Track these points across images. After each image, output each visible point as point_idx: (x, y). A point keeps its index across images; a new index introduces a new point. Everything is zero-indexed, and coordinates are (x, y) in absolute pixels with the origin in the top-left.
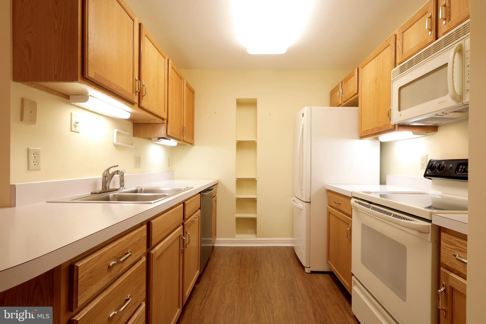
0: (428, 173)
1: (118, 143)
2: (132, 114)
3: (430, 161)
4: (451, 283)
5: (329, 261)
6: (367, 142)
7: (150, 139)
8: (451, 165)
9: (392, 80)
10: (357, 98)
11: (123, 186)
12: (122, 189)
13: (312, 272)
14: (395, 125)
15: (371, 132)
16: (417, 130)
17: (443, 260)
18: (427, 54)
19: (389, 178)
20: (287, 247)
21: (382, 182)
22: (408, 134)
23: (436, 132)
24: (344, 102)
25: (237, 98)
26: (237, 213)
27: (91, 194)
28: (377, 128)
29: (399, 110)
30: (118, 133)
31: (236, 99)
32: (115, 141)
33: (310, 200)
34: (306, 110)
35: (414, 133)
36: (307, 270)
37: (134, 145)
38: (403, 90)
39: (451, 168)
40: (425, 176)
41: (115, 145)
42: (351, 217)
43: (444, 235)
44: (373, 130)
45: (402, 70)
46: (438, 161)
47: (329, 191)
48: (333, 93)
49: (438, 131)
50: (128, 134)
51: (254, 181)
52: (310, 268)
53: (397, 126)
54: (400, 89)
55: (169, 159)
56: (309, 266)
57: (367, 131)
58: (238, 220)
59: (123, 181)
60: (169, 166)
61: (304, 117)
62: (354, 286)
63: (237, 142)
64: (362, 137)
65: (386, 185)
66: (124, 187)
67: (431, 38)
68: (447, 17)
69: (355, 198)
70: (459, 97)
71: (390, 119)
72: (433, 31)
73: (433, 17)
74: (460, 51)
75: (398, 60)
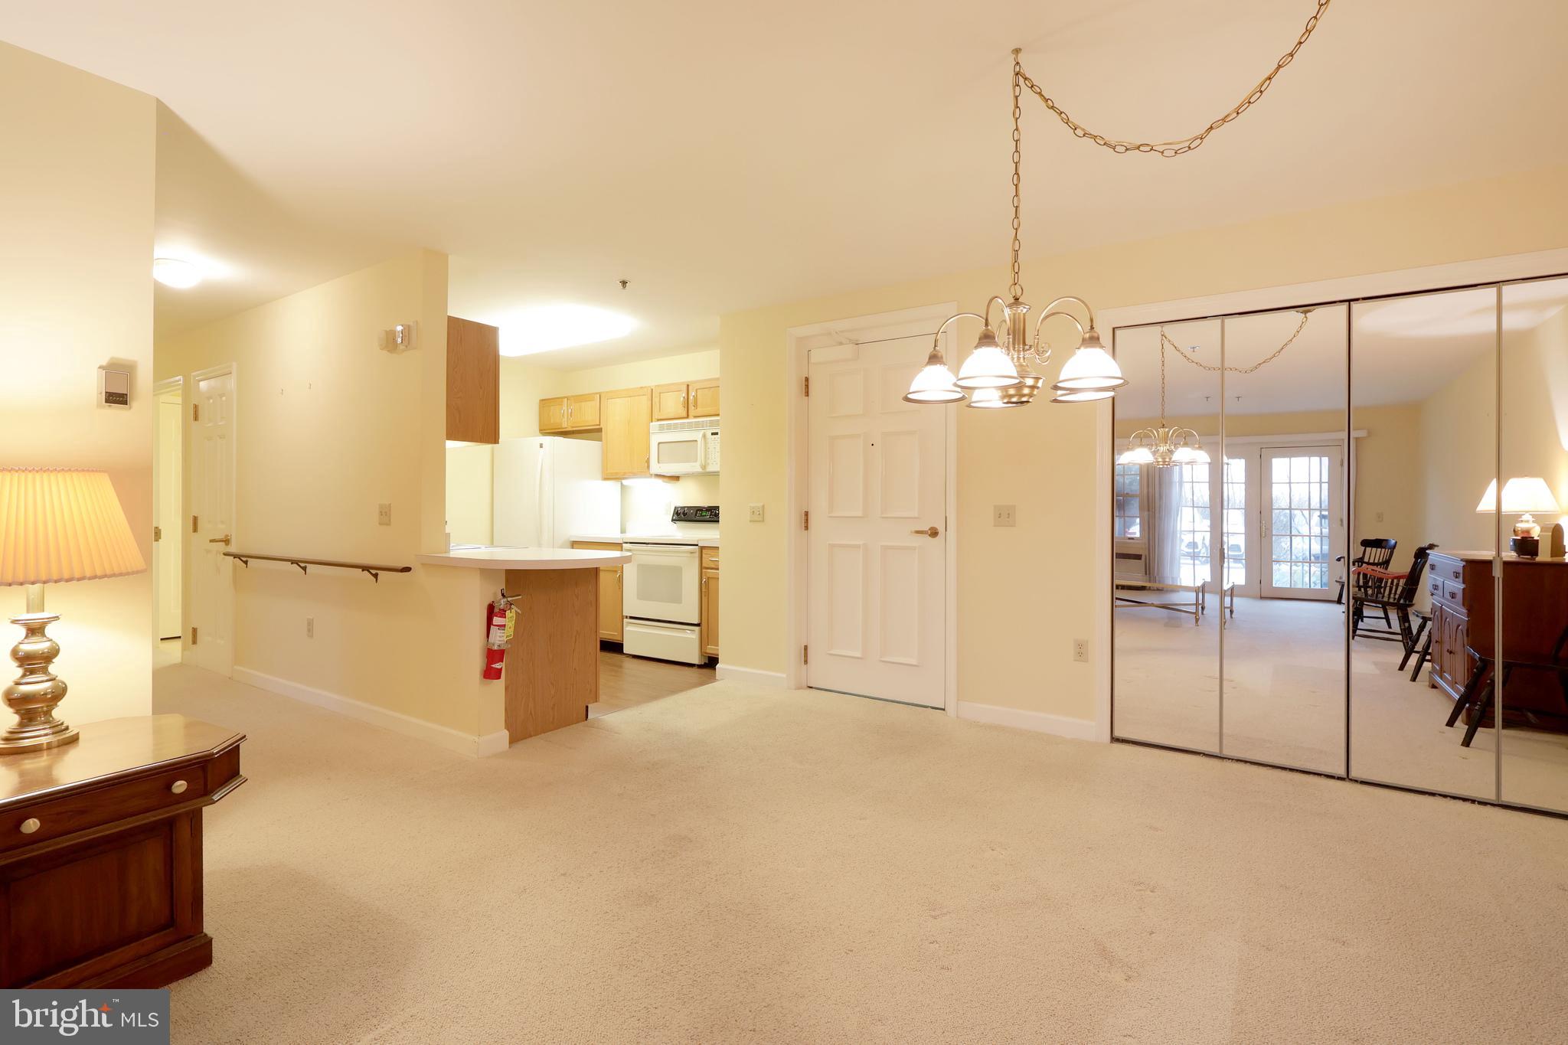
0: (674, 517)
3: (675, 507)
4: (708, 575)
6: (609, 483)
9: (649, 432)
10: (600, 427)
14: (651, 473)
15: (622, 475)
16: (665, 480)
17: (704, 565)
18: (682, 425)
21: (623, 531)
22: (659, 481)
23: (678, 482)
24: (573, 427)
28: (630, 472)
29: (658, 462)
34: (546, 440)
38: (661, 446)
39: (692, 514)
40: (673, 520)
43: (703, 550)
45: (661, 428)
46: (682, 508)
48: (545, 403)
49: (680, 482)
53: (653, 474)
54: (659, 443)
57: (617, 473)
61: (542, 449)
62: (627, 626)
64: (606, 479)
67: (685, 415)
68: (696, 406)
69: (627, 543)
70: (704, 467)
71: (648, 467)
72: (686, 409)
73: (686, 398)
74: (704, 436)
75: (656, 416)
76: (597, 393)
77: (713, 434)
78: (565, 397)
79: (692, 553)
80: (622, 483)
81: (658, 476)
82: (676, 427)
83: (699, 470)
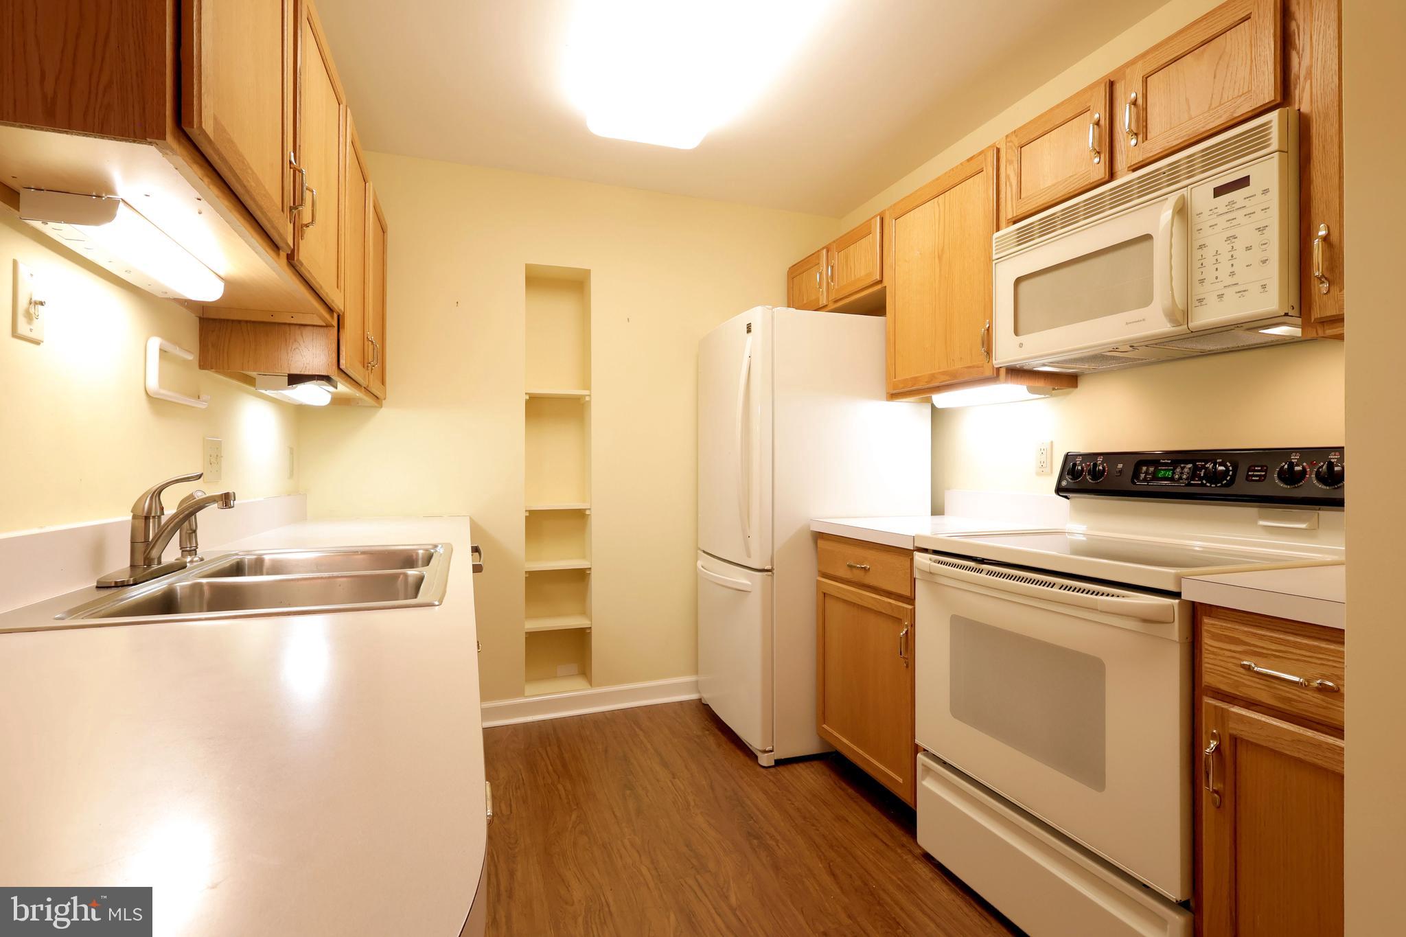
0: (1064, 483)
1: (162, 391)
2: (229, 284)
3: (1067, 456)
4: (1234, 728)
5: (825, 726)
6: (904, 407)
7: (250, 381)
8: (1120, 466)
9: (994, 258)
10: (883, 292)
11: (193, 552)
12: (191, 562)
13: (779, 763)
14: (998, 369)
15: (928, 382)
16: (1040, 384)
17: (1208, 679)
18: (1093, 208)
19: (951, 500)
20: (681, 703)
21: (937, 510)
22: (1017, 390)
23: (1071, 389)
24: (837, 301)
25: (528, 262)
26: (529, 617)
27: (97, 587)
28: (944, 373)
29: (1016, 333)
30: (163, 352)
31: (528, 267)
32: (153, 383)
33: (772, 564)
34: (756, 315)
35: (1032, 390)
36: (765, 760)
37: (203, 397)
38: (1024, 286)
39: (1121, 471)
40: (1059, 490)
41: (152, 398)
42: (911, 600)
43: (1208, 623)
44: (932, 377)
45: (1024, 237)
46: (1088, 458)
47: (819, 536)
48: (797, 273)
49: (1078, 388)
50: (190, 357)
51: (579, 517)
52: (771, 751)
53: (1003, 372)
54: (1018, 281)
55: (291, 450)
56: (770, 748)
57: (915, 379)
58: (533, 638)
59: (195, 531)
60: (291, 475)
61: (750, 334)
62: (923, 779)
63: (528, 398)
64: (893, 396)
65: (943, 514)
66: (196, 554)
67: (1100, 172)
68: (1141, 130)
69: (925, 551)
70: (1181, 314)
71: (989, 353)
72: (1105, 156)
73: (1104, 123)
74: (1182, 211)
75: (1009, 211)
76: (876, 216)
77: (1219, 192)
78: (823, 248)
79: (1146, 621)
80: (933, 407)
81: (1016, 373)
82: (1069, 218)
83: (1163, 327)
